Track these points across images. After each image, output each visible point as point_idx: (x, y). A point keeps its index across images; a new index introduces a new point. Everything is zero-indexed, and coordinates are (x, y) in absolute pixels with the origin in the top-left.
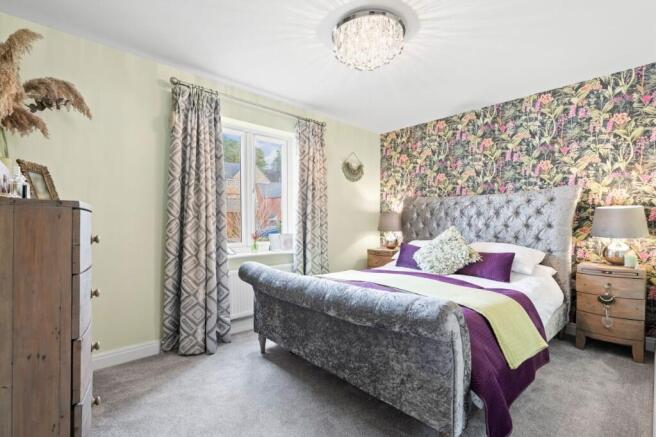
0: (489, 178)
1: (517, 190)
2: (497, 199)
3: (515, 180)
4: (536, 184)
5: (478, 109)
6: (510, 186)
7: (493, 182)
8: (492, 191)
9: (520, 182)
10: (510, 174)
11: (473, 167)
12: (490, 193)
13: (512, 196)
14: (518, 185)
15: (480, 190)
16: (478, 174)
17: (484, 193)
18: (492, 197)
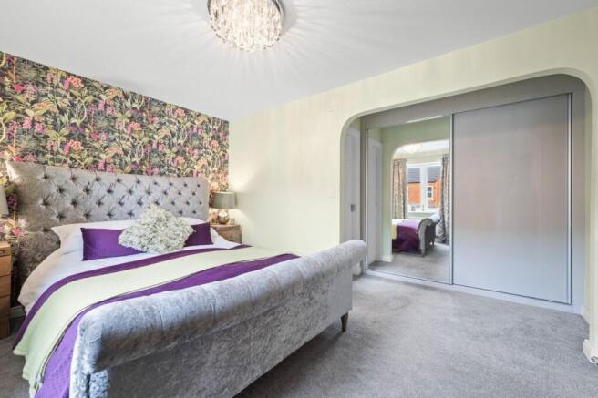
0: (137, 160)
1: (161, 174)
2: (145, 179)
3: (160, 166)
4: (175, 172)
5: (128, 90)
6: (156, 170)
7: (142, 163)
8: (141, 172)
9: (163, 169)
10: (156, 160)
11: (120, 144)
12: (138, 174)
13: (158, 179)
14: (162, 170)
15: (128, 169)
16: (126, 153)
17: (132, 172)
18: (140, 178)
